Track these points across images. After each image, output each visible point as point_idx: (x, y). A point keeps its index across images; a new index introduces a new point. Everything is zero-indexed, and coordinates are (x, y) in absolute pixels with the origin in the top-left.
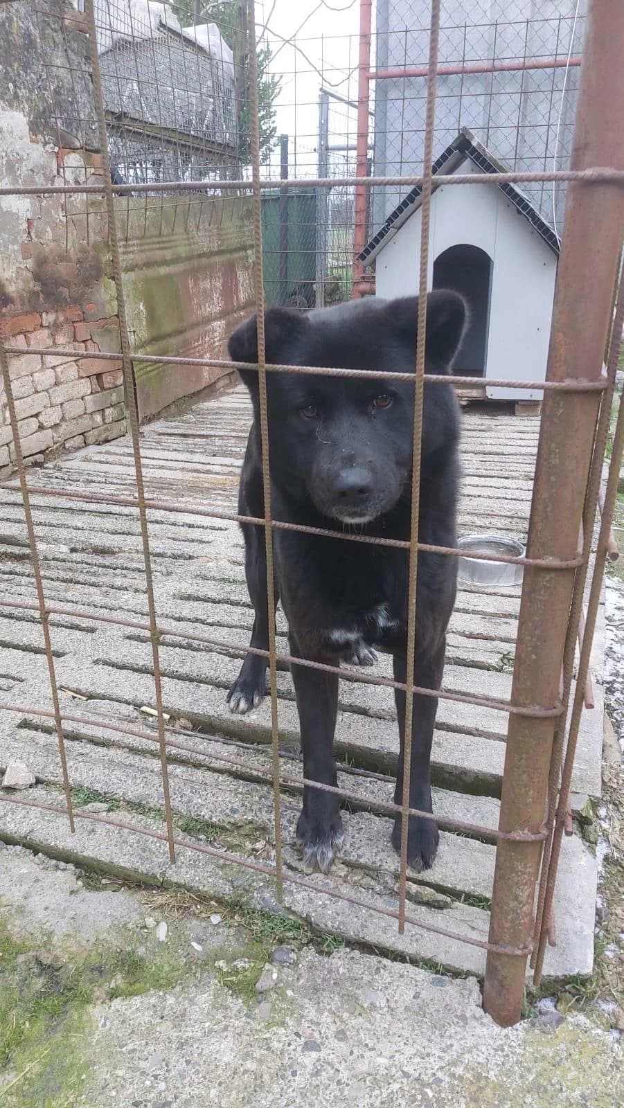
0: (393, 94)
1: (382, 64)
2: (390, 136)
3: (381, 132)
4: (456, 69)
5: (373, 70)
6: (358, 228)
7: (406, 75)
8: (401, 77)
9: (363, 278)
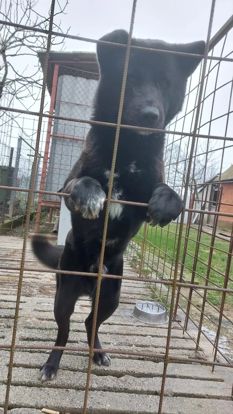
0: (58, 142)
1: (55, 132)
2: (56, 155)
3: (53, 153)
4: (81, 139)
5: (51, 134)
6: (42, 184)
7: (64, 138)
8: (62, 138)
9: (43, 201)
